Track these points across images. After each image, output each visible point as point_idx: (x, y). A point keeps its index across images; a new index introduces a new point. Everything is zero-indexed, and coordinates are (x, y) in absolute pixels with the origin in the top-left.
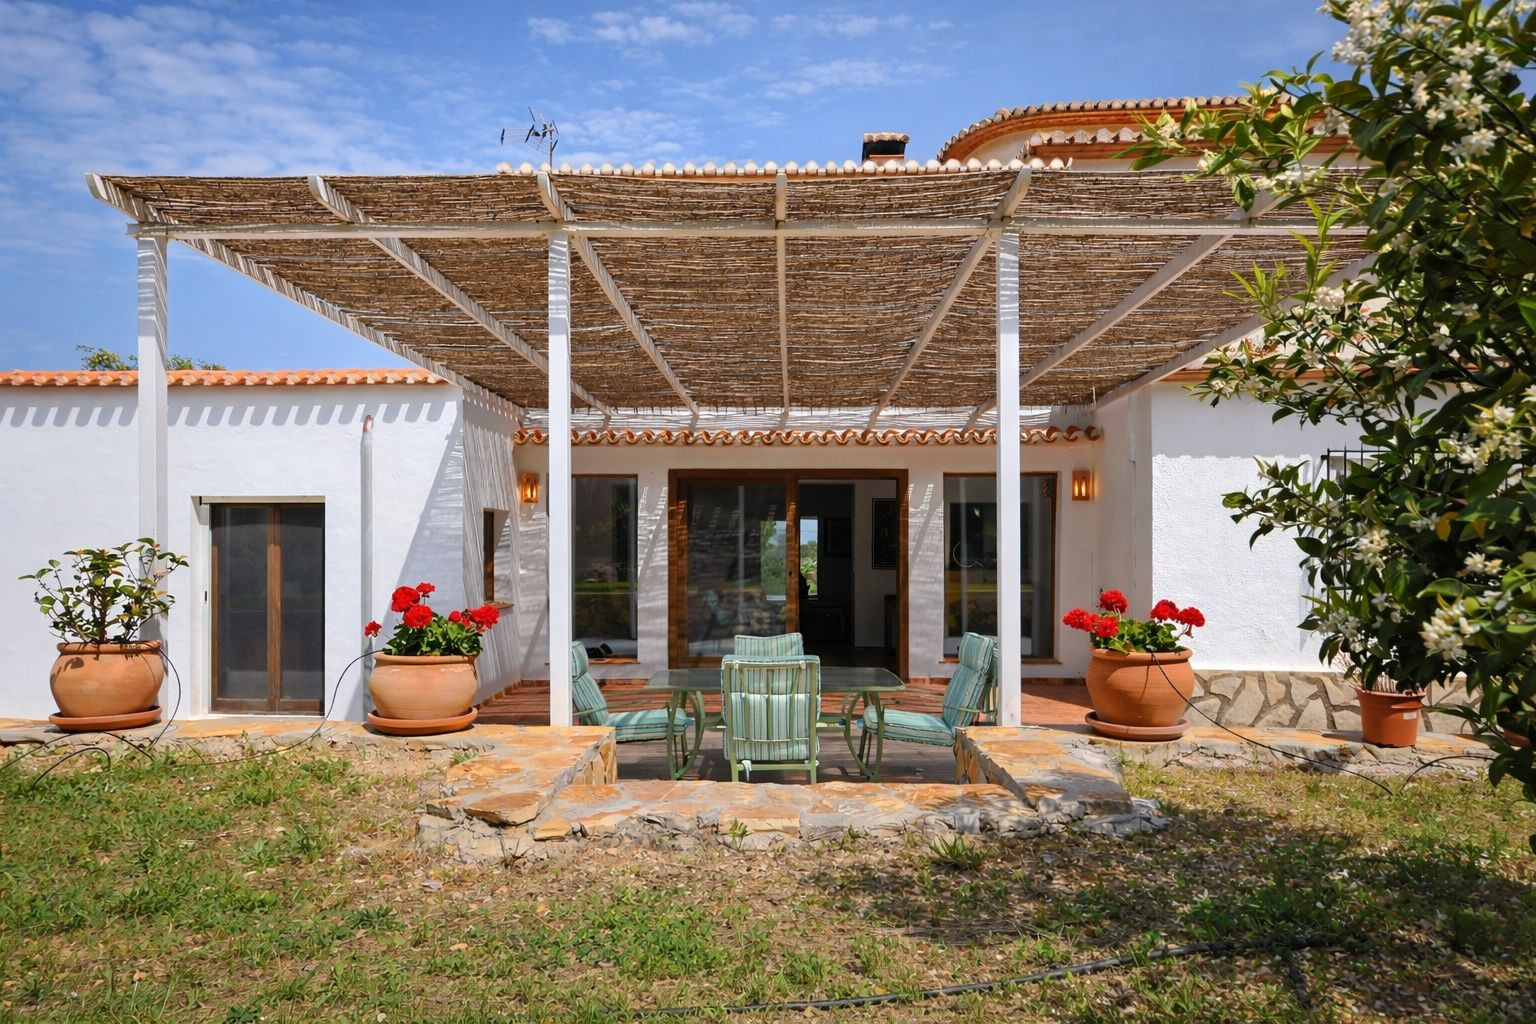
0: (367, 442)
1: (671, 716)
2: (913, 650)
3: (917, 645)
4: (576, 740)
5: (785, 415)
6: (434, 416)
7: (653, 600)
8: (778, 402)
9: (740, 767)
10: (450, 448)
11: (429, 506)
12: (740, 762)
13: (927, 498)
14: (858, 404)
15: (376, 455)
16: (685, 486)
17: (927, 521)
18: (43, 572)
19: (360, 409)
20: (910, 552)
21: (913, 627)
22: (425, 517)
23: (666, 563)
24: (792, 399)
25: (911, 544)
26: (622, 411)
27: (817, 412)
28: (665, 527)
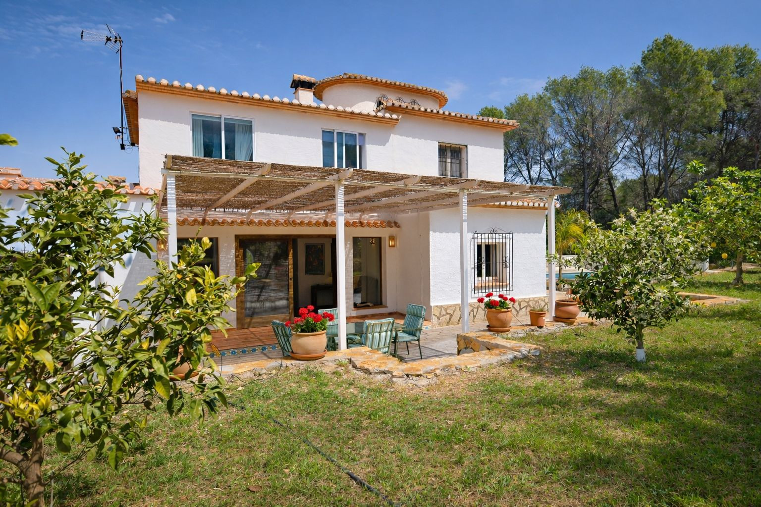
13: (347, 248)
17: (348, 256)
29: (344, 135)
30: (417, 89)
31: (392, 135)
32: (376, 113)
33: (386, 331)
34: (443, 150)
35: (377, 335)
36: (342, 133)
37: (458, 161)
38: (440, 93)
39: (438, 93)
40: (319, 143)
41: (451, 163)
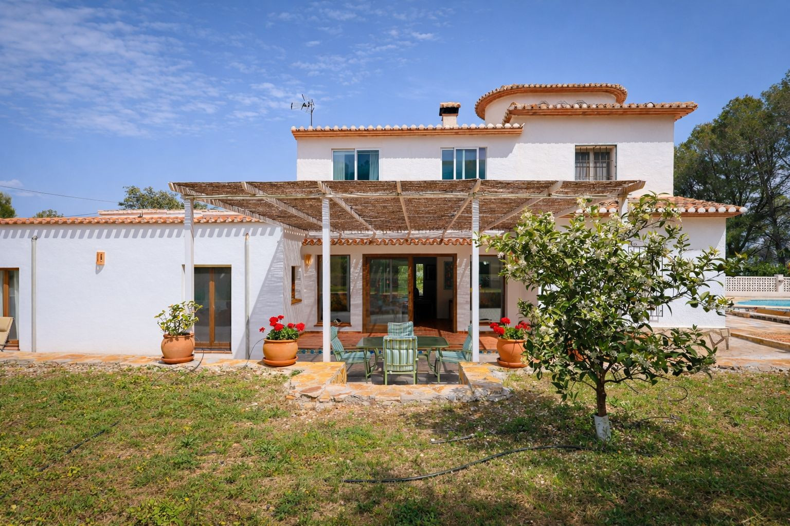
0: (247, 244)
1: (365, 355)
2: (458, 320)
3: (461, 318)
4: (333, 368)
5: (409, 234)
6: (271, 234)
7: (357, 301)
8: (406, 229)
9: (388, 373)
10: (278, 246)
11: (271, 266)
12: (388, 371)
13: (464, 264)
14: (437, 229)
15: (250, 248)
16: (368, 260)
17: (464, 273)
18: (160, 315)
19: (243, 230)
20: (458, 284)
21: (459, 311)
22: (269, 270)
23: (361, 287)
24: (411, 228)
25: (458, 280)
26: (346, 232)
27: (421, 232)
28: (361, 274)
29: (464, 152)
30: (584, 87)
31: (517, 145)
32: (504, 125)
33: (407, 349)
34: (582, 155)
35: (396, 352)
36: (461, 150)
37: (605, 165)
38: (614, 86)
39: (612, 87)
40: (439, 162)
41: (596, 167)
